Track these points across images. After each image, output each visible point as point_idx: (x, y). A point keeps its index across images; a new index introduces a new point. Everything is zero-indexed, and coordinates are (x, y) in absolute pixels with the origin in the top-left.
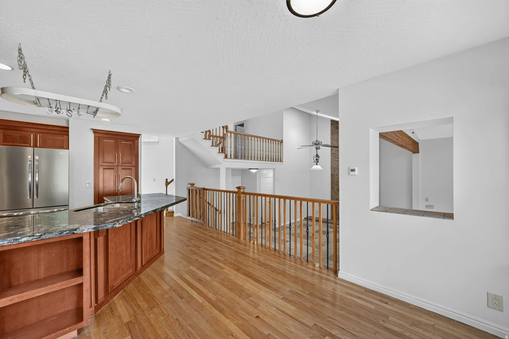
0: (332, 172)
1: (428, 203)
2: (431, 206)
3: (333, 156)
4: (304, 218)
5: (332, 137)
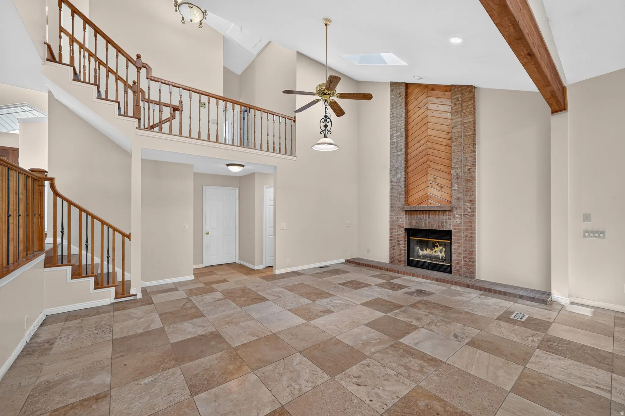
0: (391, 177)
1: (589, 226)
2: (597, 232)
3: (393, 148)
4: (345, 260)
5: (391, 113)
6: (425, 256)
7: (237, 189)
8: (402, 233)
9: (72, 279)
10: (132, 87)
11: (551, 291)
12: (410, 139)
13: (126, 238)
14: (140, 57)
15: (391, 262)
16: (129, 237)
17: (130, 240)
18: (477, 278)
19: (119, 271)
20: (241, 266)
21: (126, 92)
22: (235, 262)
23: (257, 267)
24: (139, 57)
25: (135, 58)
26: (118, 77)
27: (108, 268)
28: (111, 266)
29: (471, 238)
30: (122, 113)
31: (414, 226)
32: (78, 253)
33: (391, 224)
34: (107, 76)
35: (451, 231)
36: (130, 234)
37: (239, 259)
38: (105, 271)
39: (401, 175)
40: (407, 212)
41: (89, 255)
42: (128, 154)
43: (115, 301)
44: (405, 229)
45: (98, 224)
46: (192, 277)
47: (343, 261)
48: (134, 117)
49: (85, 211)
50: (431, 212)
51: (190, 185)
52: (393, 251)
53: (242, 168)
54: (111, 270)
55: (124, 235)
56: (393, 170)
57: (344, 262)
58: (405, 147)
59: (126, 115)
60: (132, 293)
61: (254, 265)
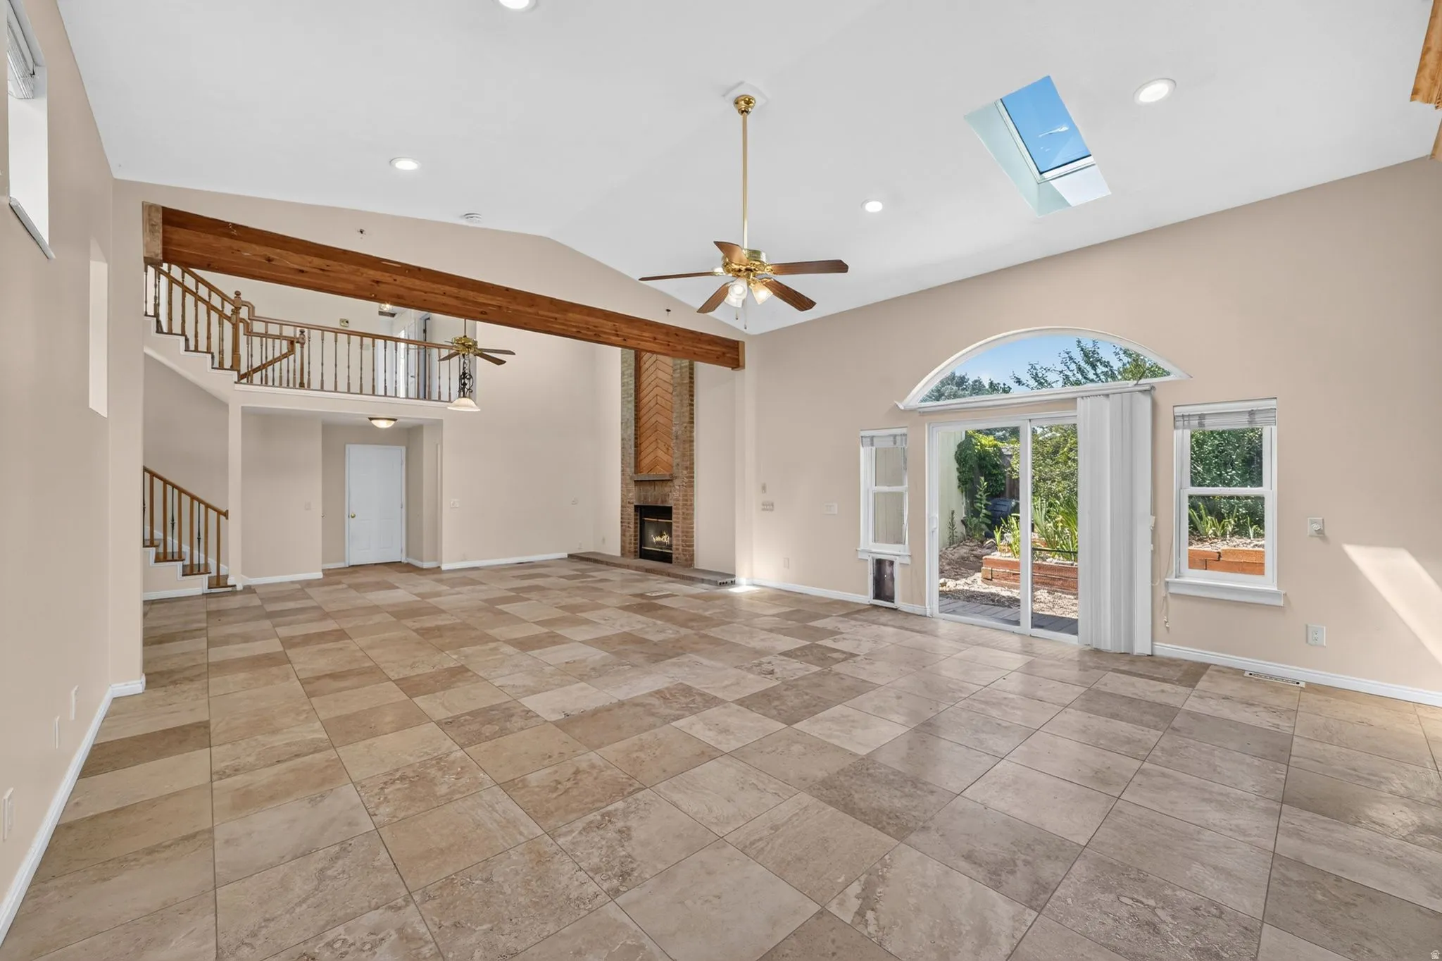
1: (765, 497)
4: (568, 555)
6: (658, 543)
7: (404, 449)
8: (631, 510)
9: (155, 562)
10: (230, 317)
11: (735, 572)
12: (644, 377)
13: (222, 518)
14: (240, 294)
15: (623, 555)
16: (226, 514)
17: (227, 518)
18: (695, 567)
19: (212, 562)
20: (408, 565)
21: (221, 324)
22: (400, 560)
23: (426, 565)
24: (238, 294)
25: (232, 296)
26: (210, 307)
27: (199, 558)
28: (202, 555)
29: (689, 516)
30: (216, 365)
31: (650, 502)
32: (162, 537)
33: (622, 501)
34: (196, 306)
35: (671, 507)
36: (227, 511)
37: (408, 555)
38: (196, 562)
39: (631, 431)
40: (637, 482)
41: (176, 542)
42: (224, 406)
43: (209, 591)
44: (635, 506)
45: (186, 500)
46: (319, 575)
47: (565, 555)
48: (232, 368)
49: (171, 484)
50: (656, 482)
51: (315, 447)
52: (624, 538)
53: (393, 422)
54: (202, 562)
55: (219, 513)
56: (624, 423)
57: (567, 557)
58: (635, 391)
59: (221, 367)
60: (229, 584)
61: (422, 561)
